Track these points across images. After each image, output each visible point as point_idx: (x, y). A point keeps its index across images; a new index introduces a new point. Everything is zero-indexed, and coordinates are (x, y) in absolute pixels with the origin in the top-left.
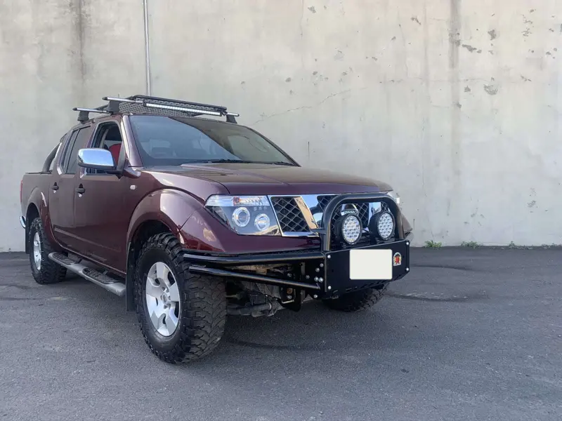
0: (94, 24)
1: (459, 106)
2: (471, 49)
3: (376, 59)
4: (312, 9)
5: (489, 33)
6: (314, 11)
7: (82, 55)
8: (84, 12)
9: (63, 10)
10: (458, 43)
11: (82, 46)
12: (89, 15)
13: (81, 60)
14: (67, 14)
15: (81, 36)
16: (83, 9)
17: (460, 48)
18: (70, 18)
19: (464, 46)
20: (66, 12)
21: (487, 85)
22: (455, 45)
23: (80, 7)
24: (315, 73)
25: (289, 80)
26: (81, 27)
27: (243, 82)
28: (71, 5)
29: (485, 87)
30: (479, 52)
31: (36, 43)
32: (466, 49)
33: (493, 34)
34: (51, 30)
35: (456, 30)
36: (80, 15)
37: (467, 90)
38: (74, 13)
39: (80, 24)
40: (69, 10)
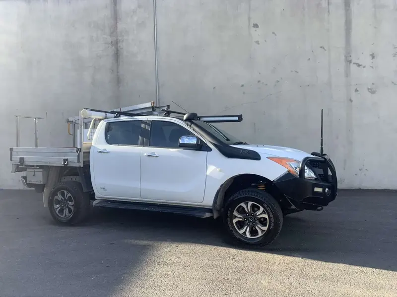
0: (125, 53)
1: (351, 101)
2: (359, 65)
3: (297, 72)
4: (257, 42)
5: (371, 55)
6: (259, 44)
7: (118, 72)
8: (120, 46)
10: (350, 62)
11: (118, 67)
12: (122, 48)
13: (117, 75)
14: (110, 48)
15: (117, 61)
16: (119, 45)
17: (352, 64)
18: (111, 50)
19: (354, 63)
20: (108, 47)
21: (369, 88)
22: (348, 63)
23: (117, 43)
24: (259, 82)
25: (243, 86)
26: (117, 55)
27: (214, 88)
28: (112, 42)
29: (368, 89)
30: (364, 67)
31: (91, 65)
32: (355, 65)
33: (373, 56)
34: (100, 57)
35: (349, 53)
36: (117, 49)
37: (356, 90)
38: (113, 47)
39: (117, 54)
40: (110, 46)
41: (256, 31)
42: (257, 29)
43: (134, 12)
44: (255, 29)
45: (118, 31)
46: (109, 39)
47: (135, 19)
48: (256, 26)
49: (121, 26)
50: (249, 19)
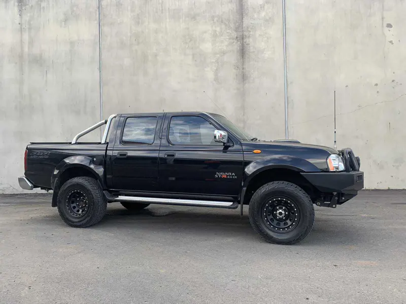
0: (252, 49)
4: (391, 42)
6: (393, 44)
7: (243, 69)
8: (245, 42)
9: (231, 41)
11: (243, 63)
12: (249, 44)
13: (243, 72)
14: (235, 43)
15: (243, 57)
16: (245, 40)
18: (236, 46)
20: (233, 42)
23: (243, 39)
24: (393, 81)
25: (376, 85)
26: (243, 52)
27: (347, 86)
28: (237, 37)
31: (214, 61)
34: (224, 53)
36: (243, 44)
38: (239, 43)
39: (243, 50)
40: (236, 41)
41: (389, 30)
42: (390, 29)
43: (262, 7)
44: (388, 28)
45: (244, 26)
46: (234, 34)
47: (263, 14)
48: (389, 26)
49: (247, 22)
50: (383, 18)
